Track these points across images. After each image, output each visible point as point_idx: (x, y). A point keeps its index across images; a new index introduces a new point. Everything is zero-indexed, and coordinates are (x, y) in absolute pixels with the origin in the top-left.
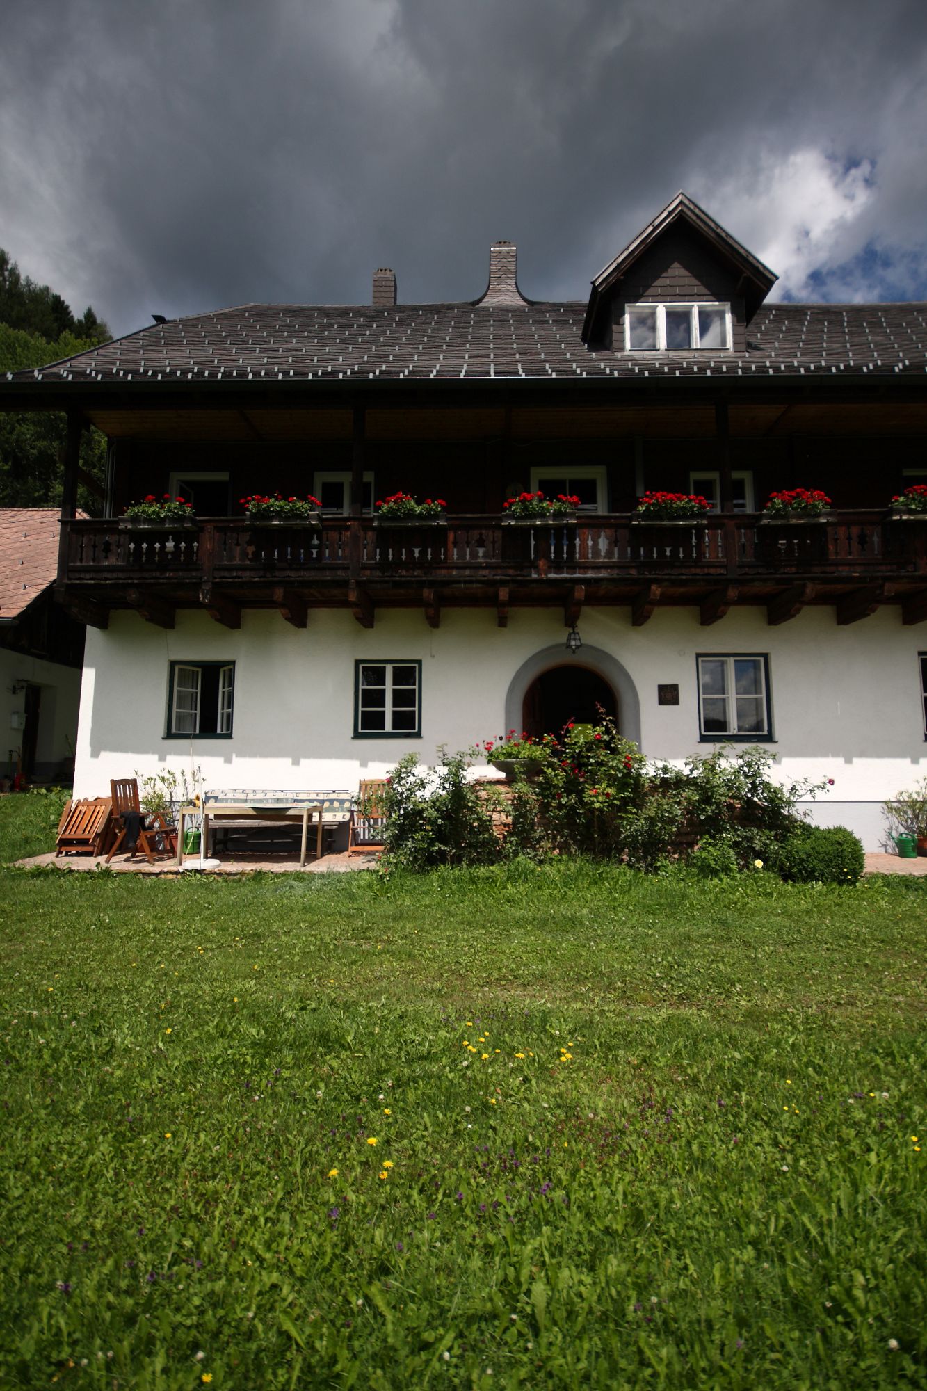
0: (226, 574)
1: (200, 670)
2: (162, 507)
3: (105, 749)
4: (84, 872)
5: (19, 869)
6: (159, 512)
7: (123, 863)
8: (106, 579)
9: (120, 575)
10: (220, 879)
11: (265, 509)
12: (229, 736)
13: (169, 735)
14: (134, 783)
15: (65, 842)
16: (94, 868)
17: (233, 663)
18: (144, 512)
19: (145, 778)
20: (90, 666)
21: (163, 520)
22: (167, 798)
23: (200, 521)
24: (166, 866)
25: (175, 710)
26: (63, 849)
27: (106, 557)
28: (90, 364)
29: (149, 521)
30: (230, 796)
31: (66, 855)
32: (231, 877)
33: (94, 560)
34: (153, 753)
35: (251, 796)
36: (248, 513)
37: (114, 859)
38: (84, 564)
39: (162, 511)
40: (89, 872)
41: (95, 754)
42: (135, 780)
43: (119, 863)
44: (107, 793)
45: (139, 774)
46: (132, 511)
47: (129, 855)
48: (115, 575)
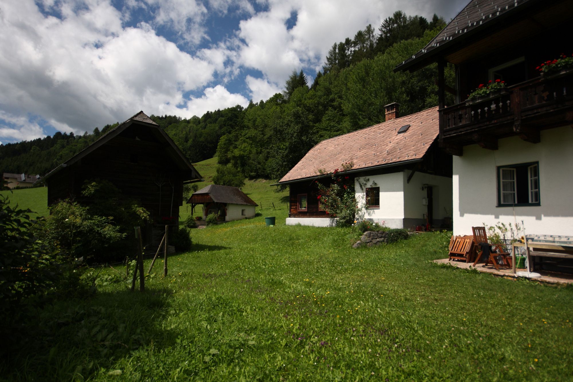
0: (530, 113)
1: (515, 169)
2: (488, 88)
3: (467, 212)
4: (464, 269)
5: (435, 264)
6: (486, 91)
7: (482, 268)
8: (461, 132)
9: (468, 128)
10: (542, 285)
11: (554, 67)
12: (539, 204)
13: (500, 205)
14: (484, 229)
15: (453, 255)
16: (468, 268)
17: (537, 163)
18: (478, 94)
19: (489, 227)
20: (456, 174)
21: (488, 95)
22: (502, 238)
23: (510, 88)
24: (506, 273)
25: (502, 192)
26: (452, 257)
27: (460, 122)
28: (444, 36)
29: (481, 97)
30: (542, 238)
31: (453, 260)
32: (550, 285)
33: (455, 124)
34: (492, 214)
35: (557, 239)
36: (542, 74)
37: (477, 265)
38: (451, 127)
39: (487, 90)
40: (466, 269)
41: (462, 215)
42: (484, 228)
43: (480, 267)
44: (471, 233)
45: (486, 224)
46: (471, 96)
47: (484, 264)
48: (465, 129)
